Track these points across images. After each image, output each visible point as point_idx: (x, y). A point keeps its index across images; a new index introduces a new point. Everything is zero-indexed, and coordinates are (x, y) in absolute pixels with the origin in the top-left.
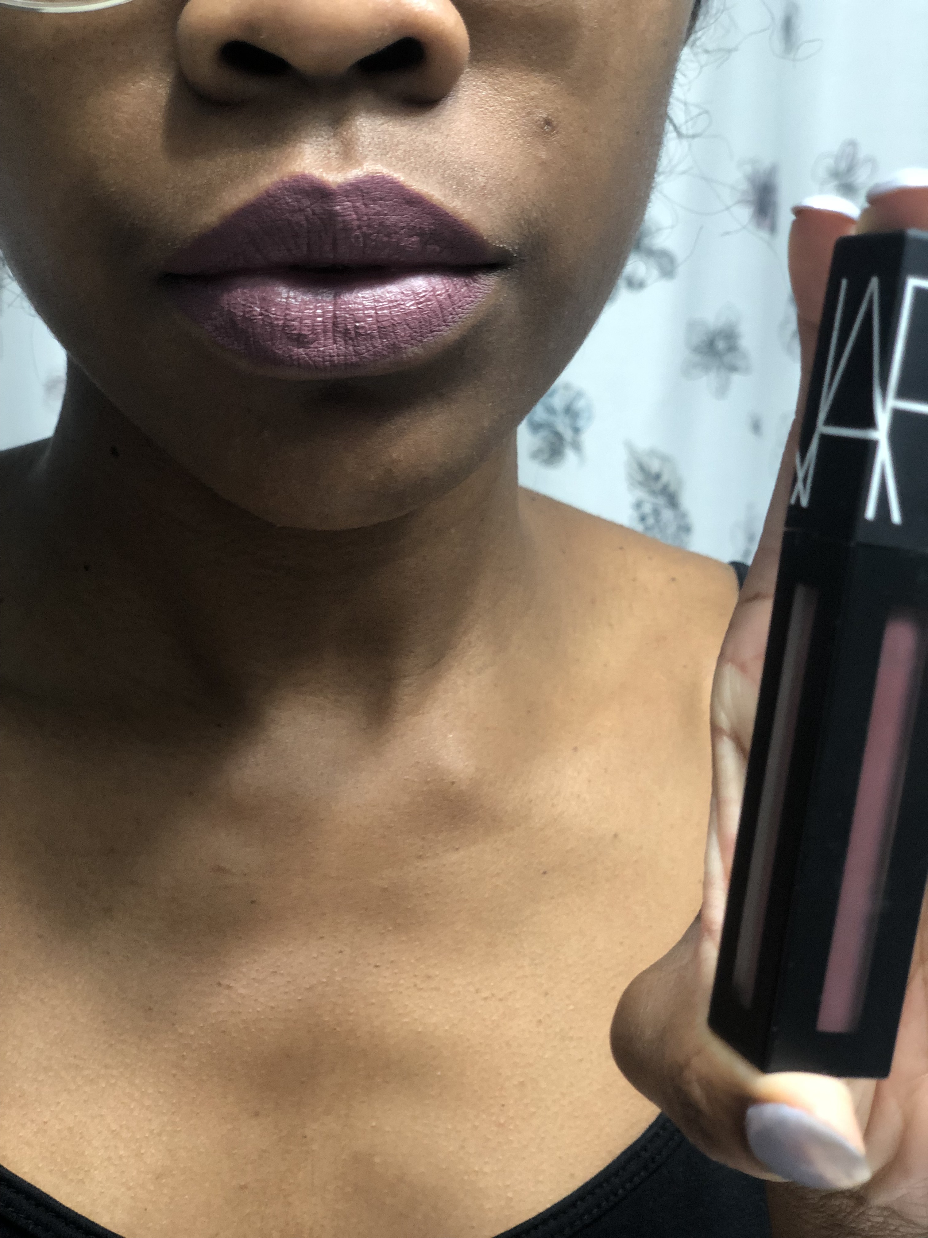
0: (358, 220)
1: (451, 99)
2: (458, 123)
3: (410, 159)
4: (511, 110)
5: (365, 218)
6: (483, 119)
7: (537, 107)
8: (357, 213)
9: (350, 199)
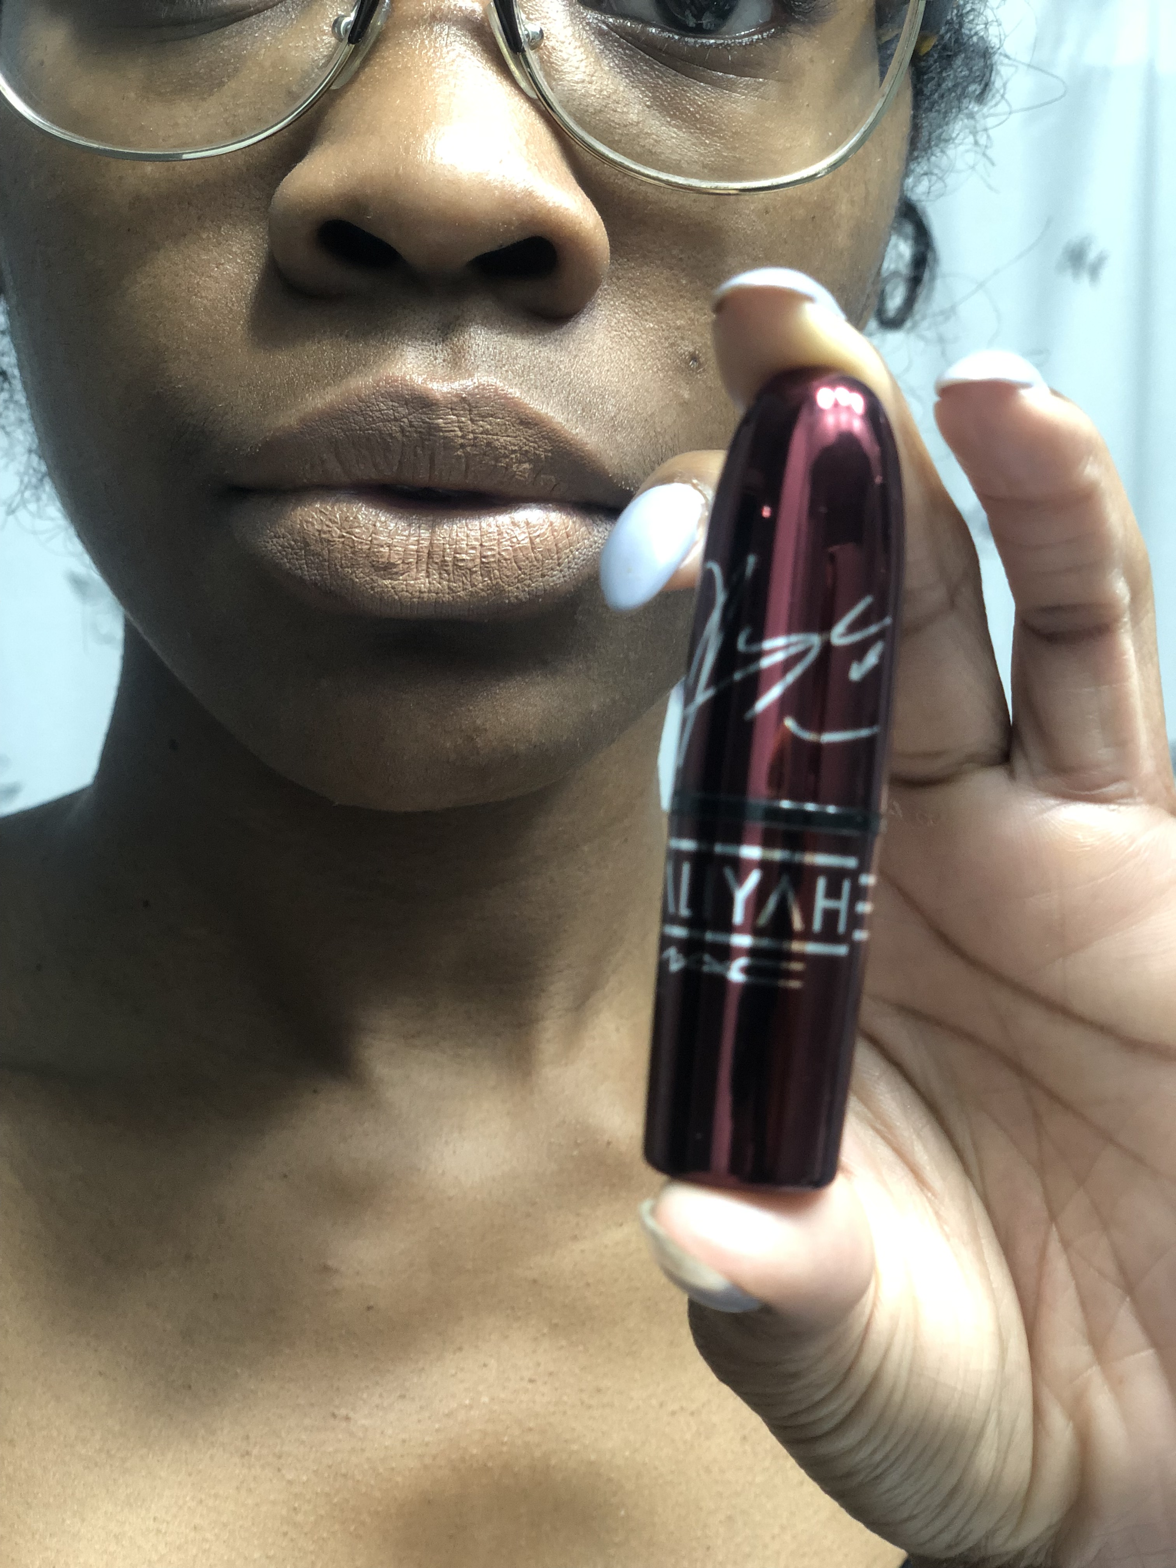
0: (463, 437)
1: (584, 317)
2: (590, 344)
3: (528, 375)
4: (652, 338)
5: (471, 436)
6: (618, 343)
7: (683, 338)
8: (461, 429)
9: (456, 412)
